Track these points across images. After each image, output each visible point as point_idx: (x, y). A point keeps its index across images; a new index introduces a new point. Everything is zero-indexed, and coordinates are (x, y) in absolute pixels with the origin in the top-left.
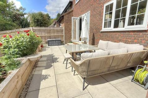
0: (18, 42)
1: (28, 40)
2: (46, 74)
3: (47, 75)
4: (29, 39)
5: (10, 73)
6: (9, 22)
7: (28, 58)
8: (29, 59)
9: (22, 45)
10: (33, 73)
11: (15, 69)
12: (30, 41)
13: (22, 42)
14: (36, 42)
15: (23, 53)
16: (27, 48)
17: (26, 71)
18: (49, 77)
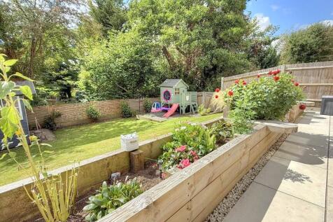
0: (255, 92)
1: (273, 90)
2: (299, 173)
3: (300, 175)
4: (276, 88)
5: (236, 137)
6: (242, 61)
7: (266, 124)
8: (267, 128)
9: (261, 97)
10: (268, 157)
11: (244, 133)
12: (276, 93)
13: (261, 93)
14: (290, 94)
15: (259, 113)
16: (269, 106)
17: (258, 146)
18: (306, 182)
